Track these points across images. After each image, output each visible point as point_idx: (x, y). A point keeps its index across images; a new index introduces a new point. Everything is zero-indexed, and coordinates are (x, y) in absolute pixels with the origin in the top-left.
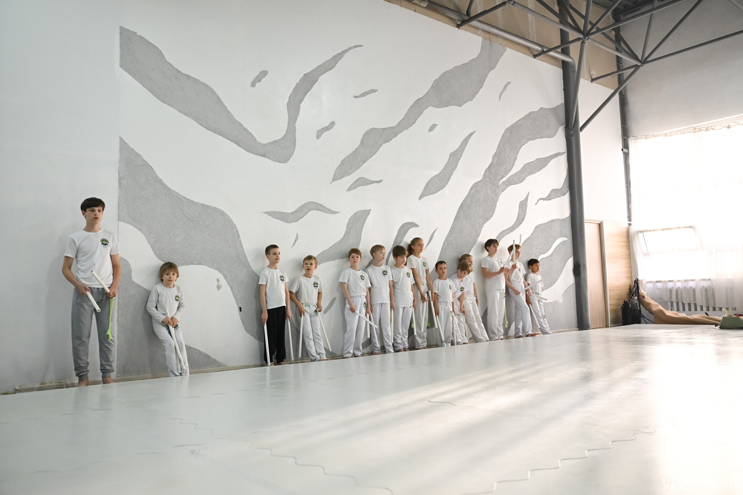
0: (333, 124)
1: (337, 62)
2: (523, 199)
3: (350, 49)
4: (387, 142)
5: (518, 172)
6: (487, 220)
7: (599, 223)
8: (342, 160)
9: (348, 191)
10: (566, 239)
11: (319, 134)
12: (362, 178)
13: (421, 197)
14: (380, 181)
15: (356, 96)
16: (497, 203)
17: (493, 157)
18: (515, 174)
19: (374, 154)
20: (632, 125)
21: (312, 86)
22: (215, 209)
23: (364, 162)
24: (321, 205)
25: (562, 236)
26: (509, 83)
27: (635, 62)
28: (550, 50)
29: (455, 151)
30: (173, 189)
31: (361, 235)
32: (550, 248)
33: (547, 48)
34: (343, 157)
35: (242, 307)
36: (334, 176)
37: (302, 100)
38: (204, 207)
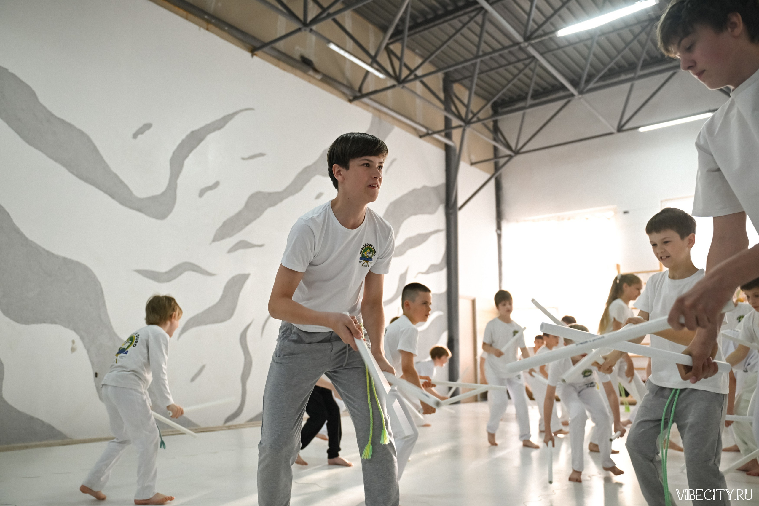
0: (217, 184)
1: (227, 122)
2: (403, 271)
3: (241, 111)
4: (271, 207)
5: (399, 245)
7: (472, 298)
8: (224, 222)
9: (228, 252)
11: (202, 193)
12: (244, 241)
14: (262, 246)
15: (244, 157)
19: (258, 217)
20: (506, 209)
21: (198, 143)
22: (78, 264)
23: (247, 224)
24: (197, 266)
25: (439, 310)
26: (395, 160)
27: (508, 152)
28: (435, 133)
31: (238, 299)
33: (431, 130)
34: (224, 218)
35: (98, 373)
36: (215, 236)
37: (186, 157)
38: (66, 261)
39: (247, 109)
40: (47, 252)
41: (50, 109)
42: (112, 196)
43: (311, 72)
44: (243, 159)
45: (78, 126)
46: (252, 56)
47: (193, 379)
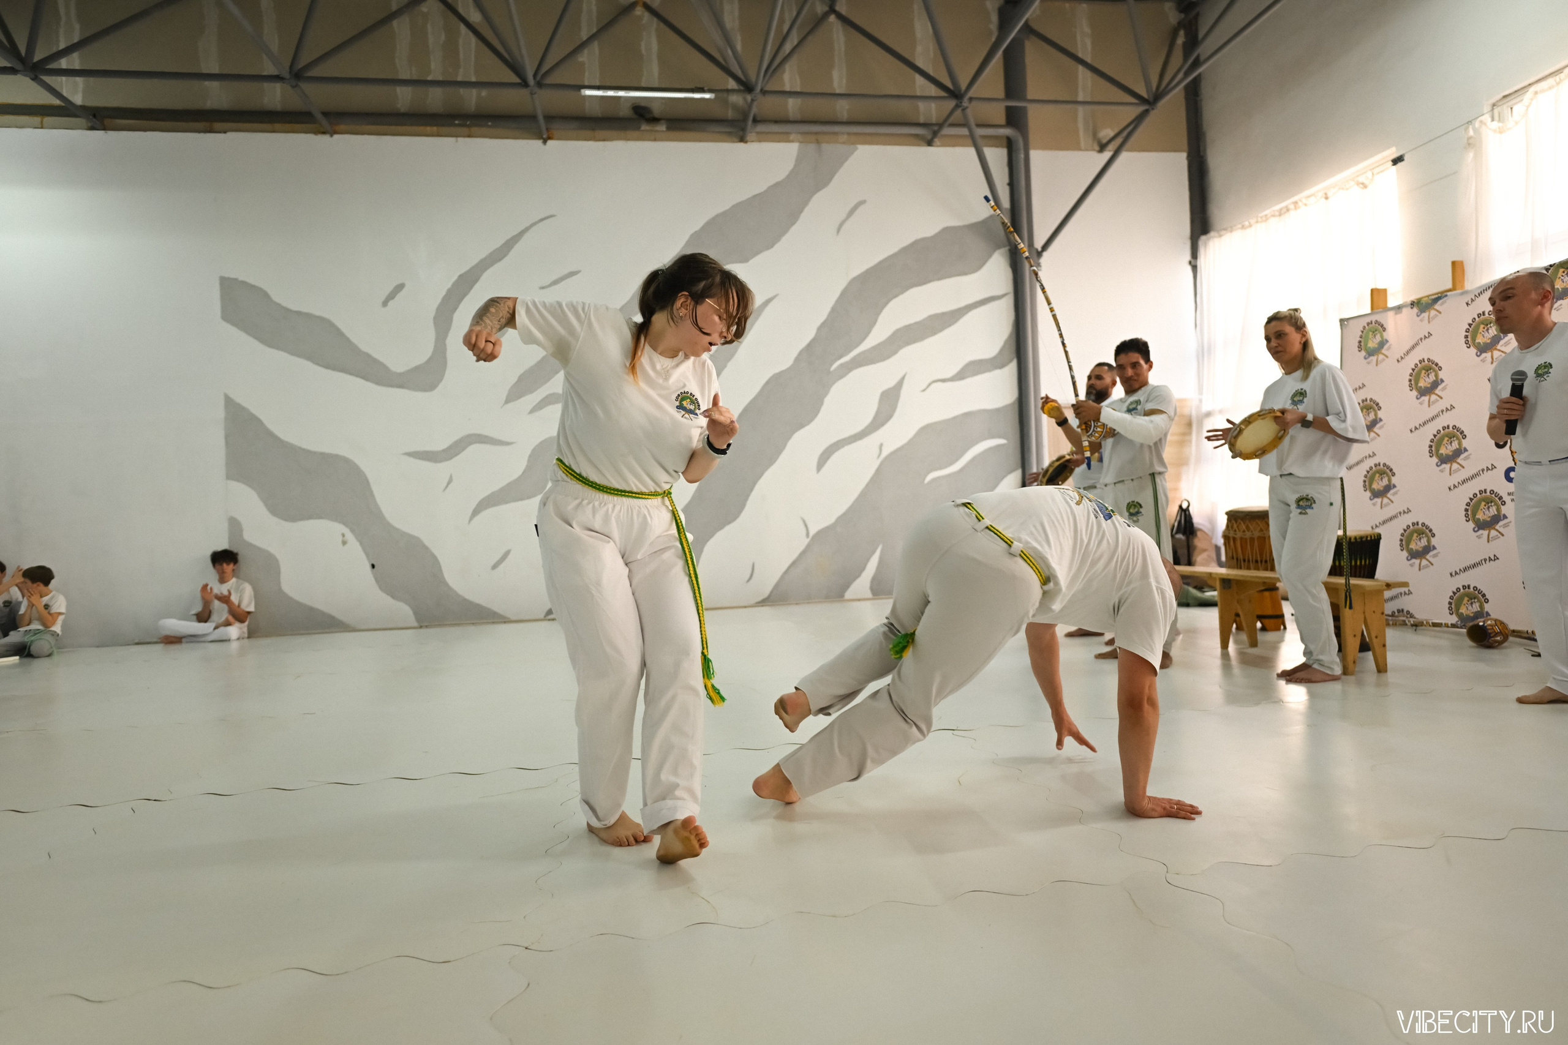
1: (512, 247)
2: (891, 383)
3: (534, 224)
5: (878, 344)
6: (802, 426)
8: (520, 375)
9: (529, 414)
10: (1002, 441)
12: (554, 394)
15: (544, 285)
16: (827, 400)
17: (819, 329)
18: (874, 348)
21: (471, 288)
24: (486, 437)
25: (993, 437)
26: (862, 202)
28: (941, 126)
30: (286, 440)
32: (957, 460)
34: (521, 371)
35: (375, 563)
36: (507, 396)
37: (455, 309)
38: (324, 456)
39: (542, 220)
40: (304, 449)
41: (284, 304)
42: (365, 378)
43: (645, 127)
44: (542, 288)
45: (317, 313)
46: (545, 142)
47: (495, 567)
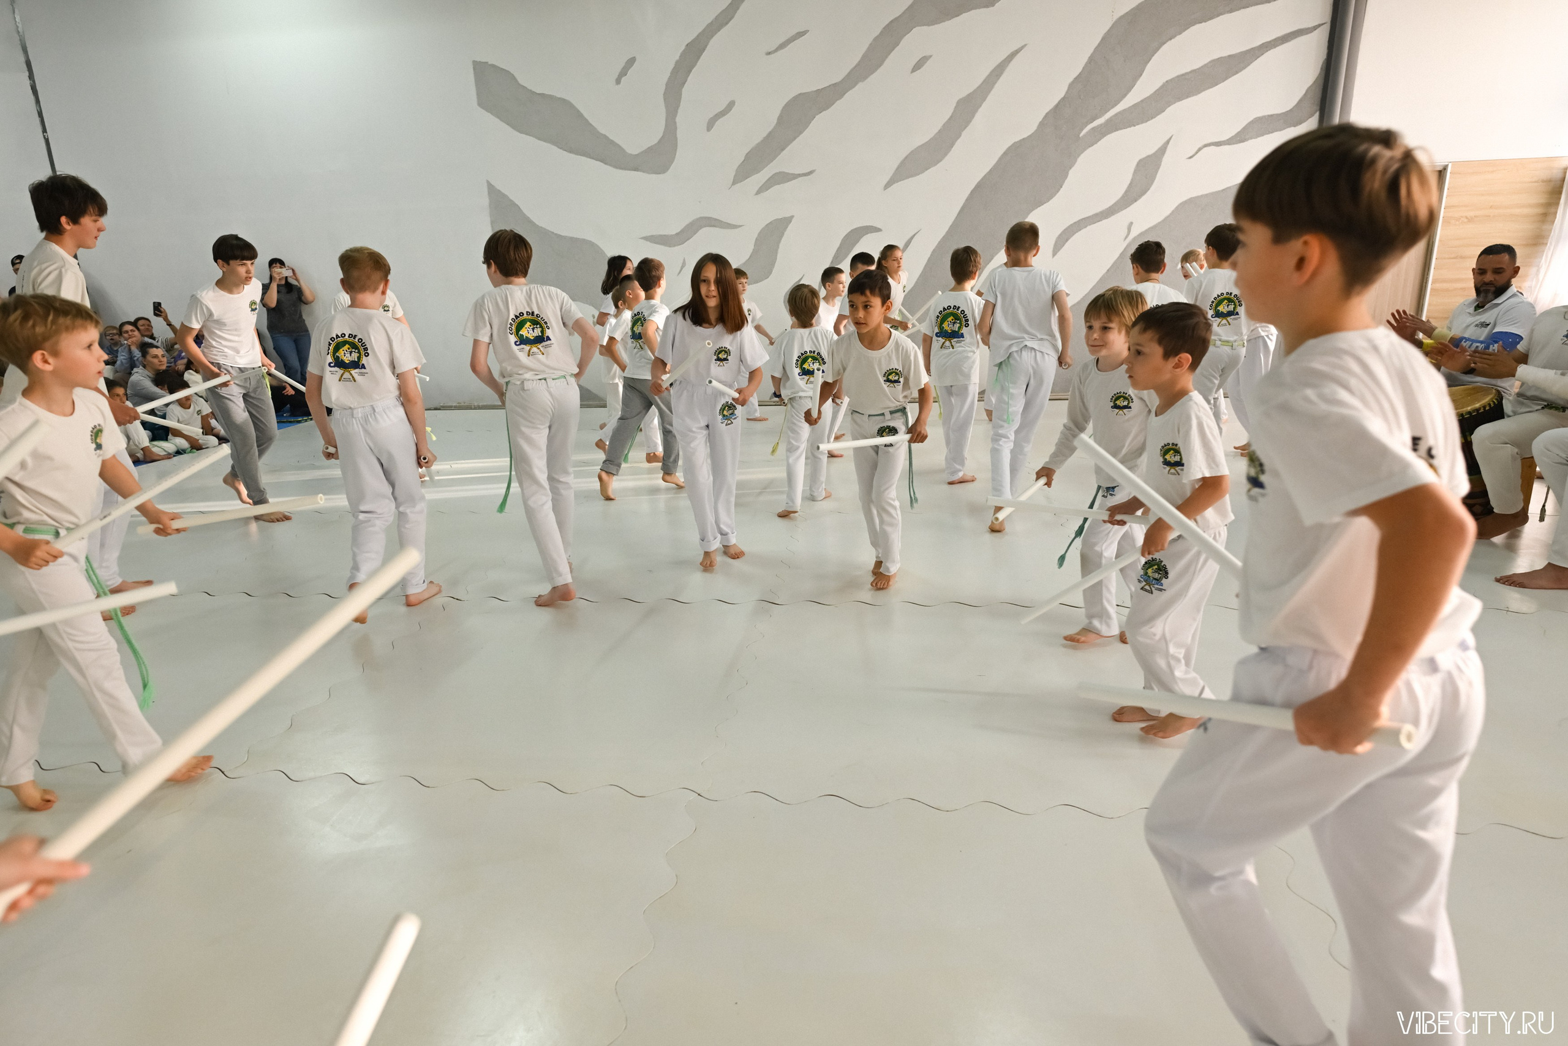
0: (731, 104)
4: (825, 110)
5: (1142, 101)
6: (1041, 203)
7: (1440, 168)
8: (747, 154)
9: (756, 194)
11: (711, 124)
12: (780, 173)
13: (888, 186)
14: (810, 173)
15: (771, 50)
16: (1071, 172)
17: (1072, 86)
18: (1135, 106)
19: (801, 133)
21: (698, 58)
22: (584, 241)
23: (783, 150)
24: (716, 220)
29: (969, 95)
30: (540, 225)
31: (777, 253)
34: (746, 150)
36: (736, 176)
37: (683, 84)
38: (573, 240)
40: (556, 234)
41: (529, 87)
42: (602, 161)
44: (769, 53)
45: (559, 95)
